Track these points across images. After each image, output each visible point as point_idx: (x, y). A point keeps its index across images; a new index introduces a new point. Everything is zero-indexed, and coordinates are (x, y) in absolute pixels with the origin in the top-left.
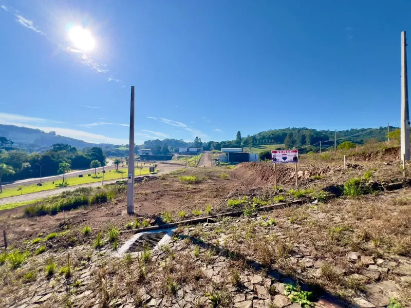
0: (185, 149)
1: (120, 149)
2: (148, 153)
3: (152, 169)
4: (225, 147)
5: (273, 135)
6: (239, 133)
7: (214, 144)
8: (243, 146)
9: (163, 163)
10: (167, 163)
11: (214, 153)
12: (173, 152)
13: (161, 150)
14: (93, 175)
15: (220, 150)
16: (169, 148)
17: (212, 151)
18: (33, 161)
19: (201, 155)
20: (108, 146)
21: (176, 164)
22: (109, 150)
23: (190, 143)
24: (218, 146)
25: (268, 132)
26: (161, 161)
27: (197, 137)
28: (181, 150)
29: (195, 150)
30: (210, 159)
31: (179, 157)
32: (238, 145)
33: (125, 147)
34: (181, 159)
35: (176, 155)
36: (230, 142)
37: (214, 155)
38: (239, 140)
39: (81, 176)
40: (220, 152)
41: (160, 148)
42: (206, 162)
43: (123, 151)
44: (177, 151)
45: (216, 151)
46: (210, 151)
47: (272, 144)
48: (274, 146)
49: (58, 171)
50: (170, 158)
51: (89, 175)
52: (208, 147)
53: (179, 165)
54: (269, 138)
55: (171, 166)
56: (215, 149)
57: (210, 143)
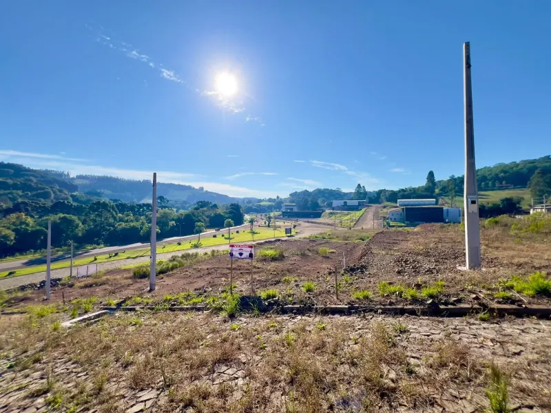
0: (340, 203)
1: (262, 204)
2: (292, 209)
3: (288, 231)
4: (404, 197)
5: (505, 172)
6: (431, 175)
7: (387, 193)
8: (440, 195)
9: (308, 222)
10: (312, 222)
11: (385, 207)
12: (324, 207)
13: (309, 205)
14: (226, 236)
15: (396, 202)
16: (319, 202)
17: (383, 205)
18: (178, 220)
19: (363, 210)
20: (250, 201)
21: (324, 224)
22: (250, 205)
23: (351, 193)
24: (393, 196)
25: (494, 167)
26: (306, 220)
27: (359, 185)
28: (336, 203)
29: (355, 202)
30: (376, 216)
31: (331, 213)
32: (429, 194)
33: (267, 201)
34: (333, 217)
35: (328, 211)
36: (414, 189)
37: (385, 210)
38: (431, 184)
39: (215, 236)
40: (395, 205)
41: (306, 201)
42: (370, 222)
43: (265, 206)
44: (330, 206)
45: (389, 203)
46: (380, 203)
47: (501, 188)
48: (507, 191)
49: (195, 231)
50: (318, 215)
51: (223, 236)
52: (377, 198)
53: (329, 225)
54: (496, 178)
55: (316, 227)
56: (388, 201)
57: (380, 192)
